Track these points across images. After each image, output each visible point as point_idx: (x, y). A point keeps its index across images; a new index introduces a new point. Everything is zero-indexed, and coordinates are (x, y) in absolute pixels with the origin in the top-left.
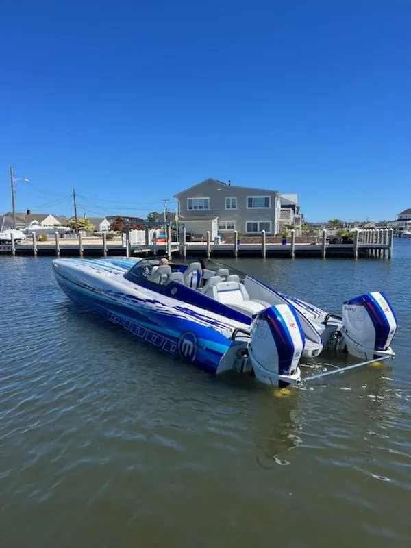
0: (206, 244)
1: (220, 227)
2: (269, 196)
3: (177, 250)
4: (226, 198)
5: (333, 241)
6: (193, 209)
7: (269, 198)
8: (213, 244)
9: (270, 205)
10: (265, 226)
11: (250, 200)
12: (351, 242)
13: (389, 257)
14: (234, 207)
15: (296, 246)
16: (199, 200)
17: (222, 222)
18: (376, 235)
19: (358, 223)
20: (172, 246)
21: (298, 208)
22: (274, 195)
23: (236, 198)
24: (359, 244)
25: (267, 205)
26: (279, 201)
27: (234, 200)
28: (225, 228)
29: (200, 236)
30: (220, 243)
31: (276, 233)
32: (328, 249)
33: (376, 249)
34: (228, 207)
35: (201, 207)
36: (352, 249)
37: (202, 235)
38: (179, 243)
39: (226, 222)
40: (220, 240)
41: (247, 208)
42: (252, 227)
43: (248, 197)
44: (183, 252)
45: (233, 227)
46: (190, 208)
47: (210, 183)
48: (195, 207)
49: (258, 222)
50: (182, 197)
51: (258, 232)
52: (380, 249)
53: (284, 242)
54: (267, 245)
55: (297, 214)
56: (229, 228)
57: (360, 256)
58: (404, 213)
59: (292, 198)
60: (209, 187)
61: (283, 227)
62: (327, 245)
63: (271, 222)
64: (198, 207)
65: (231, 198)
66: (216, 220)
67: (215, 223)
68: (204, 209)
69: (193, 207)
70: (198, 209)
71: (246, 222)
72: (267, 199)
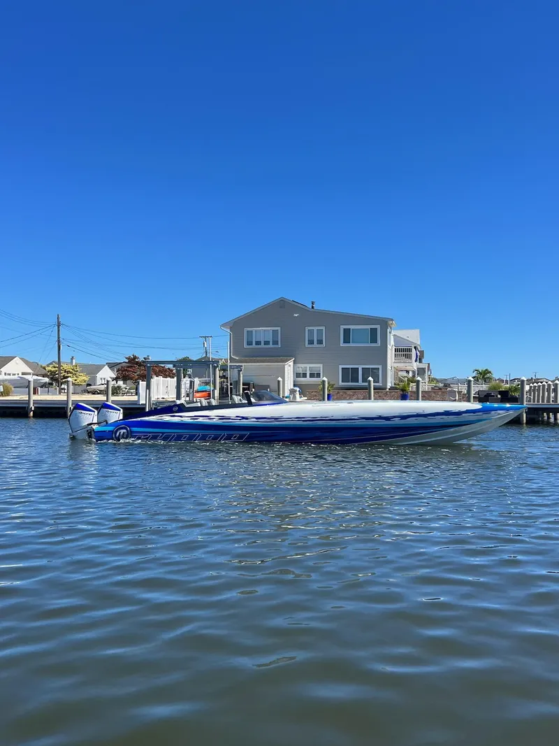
1: (298, 375)
2: (378, 327)
4: (307, 329)
6: (254, 346)
7: (377, 330)
9: (379, 340)
10: (372, 373)
11: (347, 332)
14: (320, 342)
16: (263, 333)
17: (302, 367)
22: (385, 324)
23: (323, 328)
24: (527, 403)
25: (374, 340)
27: (320, 332)
28: (305, 375)
29: (265, 388)
31: (389, 385)
34: (311, 342)
35: (267, 343)
37: (269, 386)
39: (308, 366)
40: (297, 395)
41: (342, 344)
42: (350, 374)
43: (343, 327)
45: (318, 375)
46: (249, 343)
47: (282, 304)
48: (258, 343)
49: (360, 367)
50: (237, 327)
51: (360, 383)
53: (404, 398)
56: (312, 375)
59: (412, 336)
60: (280, 310)
63: (380, 367)
64: (263, 343)
65: (315, 329)
66: (292, 364)
67: (289, 368)
68: (271, 346)
69: (254, 343)
70: (262, 346)
71: (341, 367)
72: (374, 331)
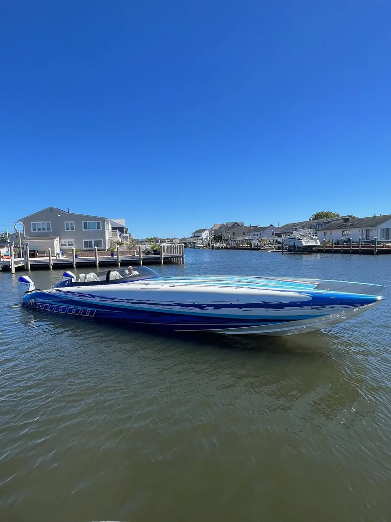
0: (48, 258)
1: (62, 245)
3: (22, 264)
4: (65, 222)
5: (147, 253)
6: (37, 231)
7: (100, 223)
8: (55, 258)
9: (101, 228)
10: (98, 244)
11: (85, 224)
12: (159, 253)
13: (183, 263)
14: (72, 229)
15: (121, 258)
16: (41, 224)
17: (63, 241)
18: (175, 248)
19: (168, 239)
20: (16, 262)
21: (127, 229)
22: (104, 220)
23: (74, 222)
24: (164, 255)
25: (99, 228)
26: (110, 225)
27: (72, 224)
28: (66, 245)
29: (44, 252)
30: (61, 257)
31: (107, 248)
32: (144, 259)
33: (176, 257)
34: (68, 229)
35: (44, 229)
36: (159, 259)
37: (45, 252)
38: (23, 259)
39: (67, 240)
40: (61, 255)
41: (83, 230)
42: (87, 244)
43: (83, 222)
44: (27, 267)
45: (72, 245)
46: (35, 230)
47: (51, 210)
48: (39, 230)
49: (93, 240)
50: (26, 221)
51: (92, 248)
52: (178, 257)
53: (112, 255)
54: (99, 258)
55: (126, 233)
56: (69, 245)
57: (165, 263)
58: (196, 232)
59: (121, 222)
60: (50, 213)
61: (112, 244)
62: (143, 256)
63: (102, 240)
64: (42, 229)
65: (70, 222)
66: (58, 240)
67: (56, 242)
68: (46, 231)
69: (37, 229)
70: (42, 231)
71: (84, 240)
72: (98, 224)
